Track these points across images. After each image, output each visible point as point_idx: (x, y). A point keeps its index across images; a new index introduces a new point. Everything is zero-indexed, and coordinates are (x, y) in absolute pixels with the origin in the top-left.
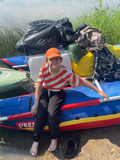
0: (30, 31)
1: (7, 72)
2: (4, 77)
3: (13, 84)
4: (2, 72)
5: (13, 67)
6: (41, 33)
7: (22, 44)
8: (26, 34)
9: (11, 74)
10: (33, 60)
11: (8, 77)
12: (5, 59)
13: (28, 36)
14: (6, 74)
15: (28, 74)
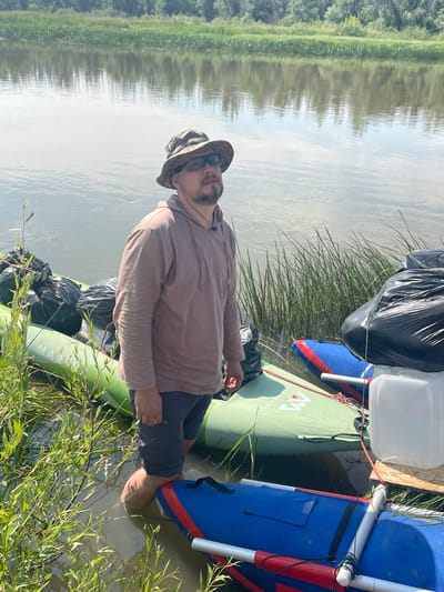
0: (401, 288)
1: (299, 392)
2: (284, 407)
3: (305, 439)
4: (283, 388)
5: (324, 375)
6: (436, 302)
7: (363, 325)
8: (386, 294)
9: (307, 400)
10: (388, 385)
11: (298, 409)
12: (304, 343)
13: (391, 305)
14: (294, 397)
15: (359, 419)
